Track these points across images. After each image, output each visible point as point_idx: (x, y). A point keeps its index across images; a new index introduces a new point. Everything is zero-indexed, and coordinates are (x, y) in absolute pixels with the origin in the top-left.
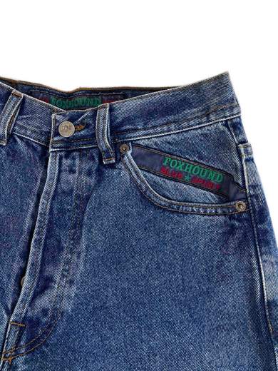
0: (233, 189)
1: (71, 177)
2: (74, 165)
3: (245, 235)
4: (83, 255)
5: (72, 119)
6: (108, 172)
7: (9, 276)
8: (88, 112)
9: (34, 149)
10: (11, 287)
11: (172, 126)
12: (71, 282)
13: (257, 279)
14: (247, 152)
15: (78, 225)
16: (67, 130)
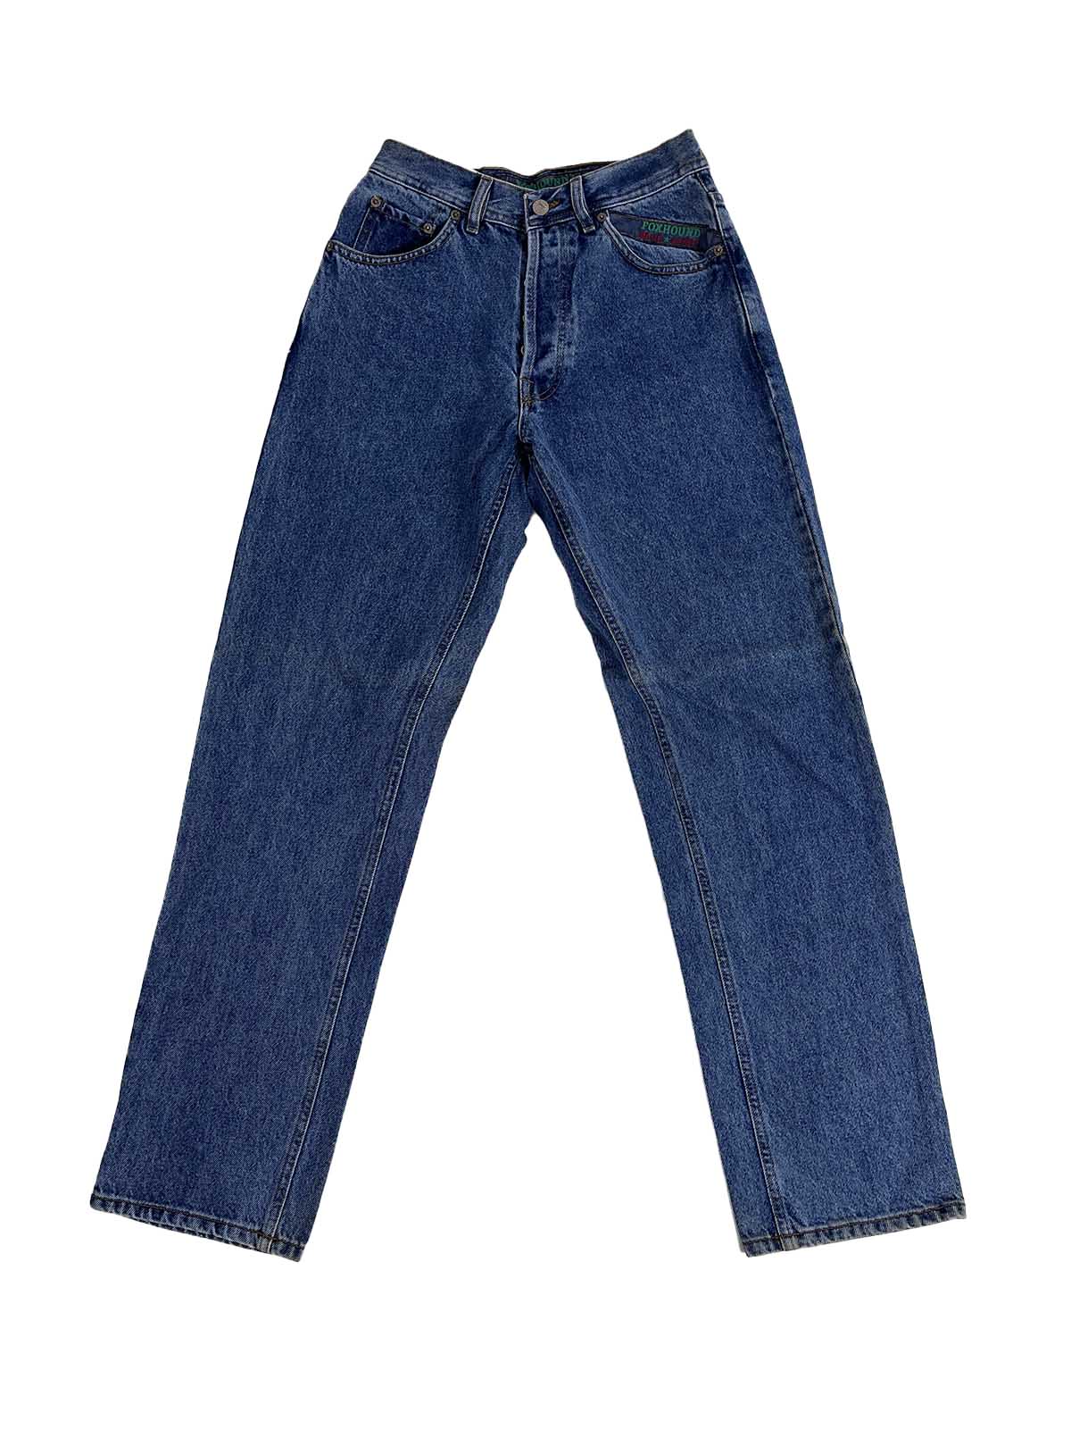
0: (710, 236)
1: (553, 250)
2: (555, 238)
3: (725, 275)
4: (576, 320)
5: (545, 197)
6: (590, 239)
7: (510, 344)
8: (560, 189)
9: (508, 234)
10: (514, 354)
11: (646, 190)
12: (569, 344)
13: (741, 314)
14: (718, 199)
15: (567, 295)
16: (542, 208)
